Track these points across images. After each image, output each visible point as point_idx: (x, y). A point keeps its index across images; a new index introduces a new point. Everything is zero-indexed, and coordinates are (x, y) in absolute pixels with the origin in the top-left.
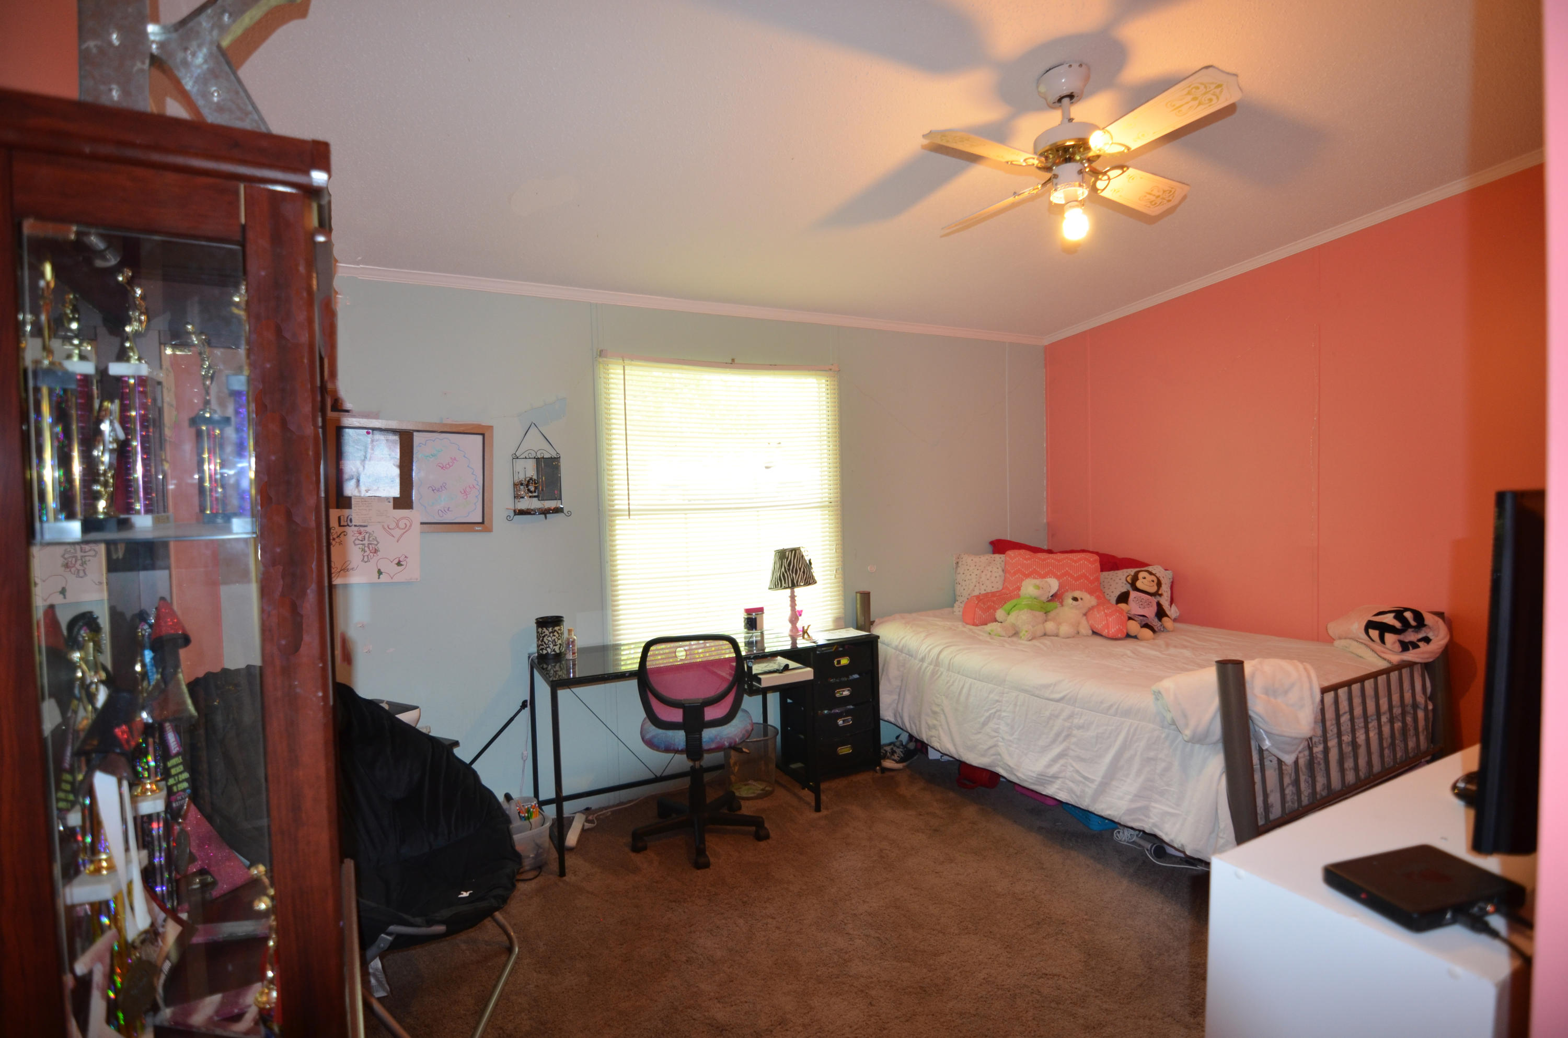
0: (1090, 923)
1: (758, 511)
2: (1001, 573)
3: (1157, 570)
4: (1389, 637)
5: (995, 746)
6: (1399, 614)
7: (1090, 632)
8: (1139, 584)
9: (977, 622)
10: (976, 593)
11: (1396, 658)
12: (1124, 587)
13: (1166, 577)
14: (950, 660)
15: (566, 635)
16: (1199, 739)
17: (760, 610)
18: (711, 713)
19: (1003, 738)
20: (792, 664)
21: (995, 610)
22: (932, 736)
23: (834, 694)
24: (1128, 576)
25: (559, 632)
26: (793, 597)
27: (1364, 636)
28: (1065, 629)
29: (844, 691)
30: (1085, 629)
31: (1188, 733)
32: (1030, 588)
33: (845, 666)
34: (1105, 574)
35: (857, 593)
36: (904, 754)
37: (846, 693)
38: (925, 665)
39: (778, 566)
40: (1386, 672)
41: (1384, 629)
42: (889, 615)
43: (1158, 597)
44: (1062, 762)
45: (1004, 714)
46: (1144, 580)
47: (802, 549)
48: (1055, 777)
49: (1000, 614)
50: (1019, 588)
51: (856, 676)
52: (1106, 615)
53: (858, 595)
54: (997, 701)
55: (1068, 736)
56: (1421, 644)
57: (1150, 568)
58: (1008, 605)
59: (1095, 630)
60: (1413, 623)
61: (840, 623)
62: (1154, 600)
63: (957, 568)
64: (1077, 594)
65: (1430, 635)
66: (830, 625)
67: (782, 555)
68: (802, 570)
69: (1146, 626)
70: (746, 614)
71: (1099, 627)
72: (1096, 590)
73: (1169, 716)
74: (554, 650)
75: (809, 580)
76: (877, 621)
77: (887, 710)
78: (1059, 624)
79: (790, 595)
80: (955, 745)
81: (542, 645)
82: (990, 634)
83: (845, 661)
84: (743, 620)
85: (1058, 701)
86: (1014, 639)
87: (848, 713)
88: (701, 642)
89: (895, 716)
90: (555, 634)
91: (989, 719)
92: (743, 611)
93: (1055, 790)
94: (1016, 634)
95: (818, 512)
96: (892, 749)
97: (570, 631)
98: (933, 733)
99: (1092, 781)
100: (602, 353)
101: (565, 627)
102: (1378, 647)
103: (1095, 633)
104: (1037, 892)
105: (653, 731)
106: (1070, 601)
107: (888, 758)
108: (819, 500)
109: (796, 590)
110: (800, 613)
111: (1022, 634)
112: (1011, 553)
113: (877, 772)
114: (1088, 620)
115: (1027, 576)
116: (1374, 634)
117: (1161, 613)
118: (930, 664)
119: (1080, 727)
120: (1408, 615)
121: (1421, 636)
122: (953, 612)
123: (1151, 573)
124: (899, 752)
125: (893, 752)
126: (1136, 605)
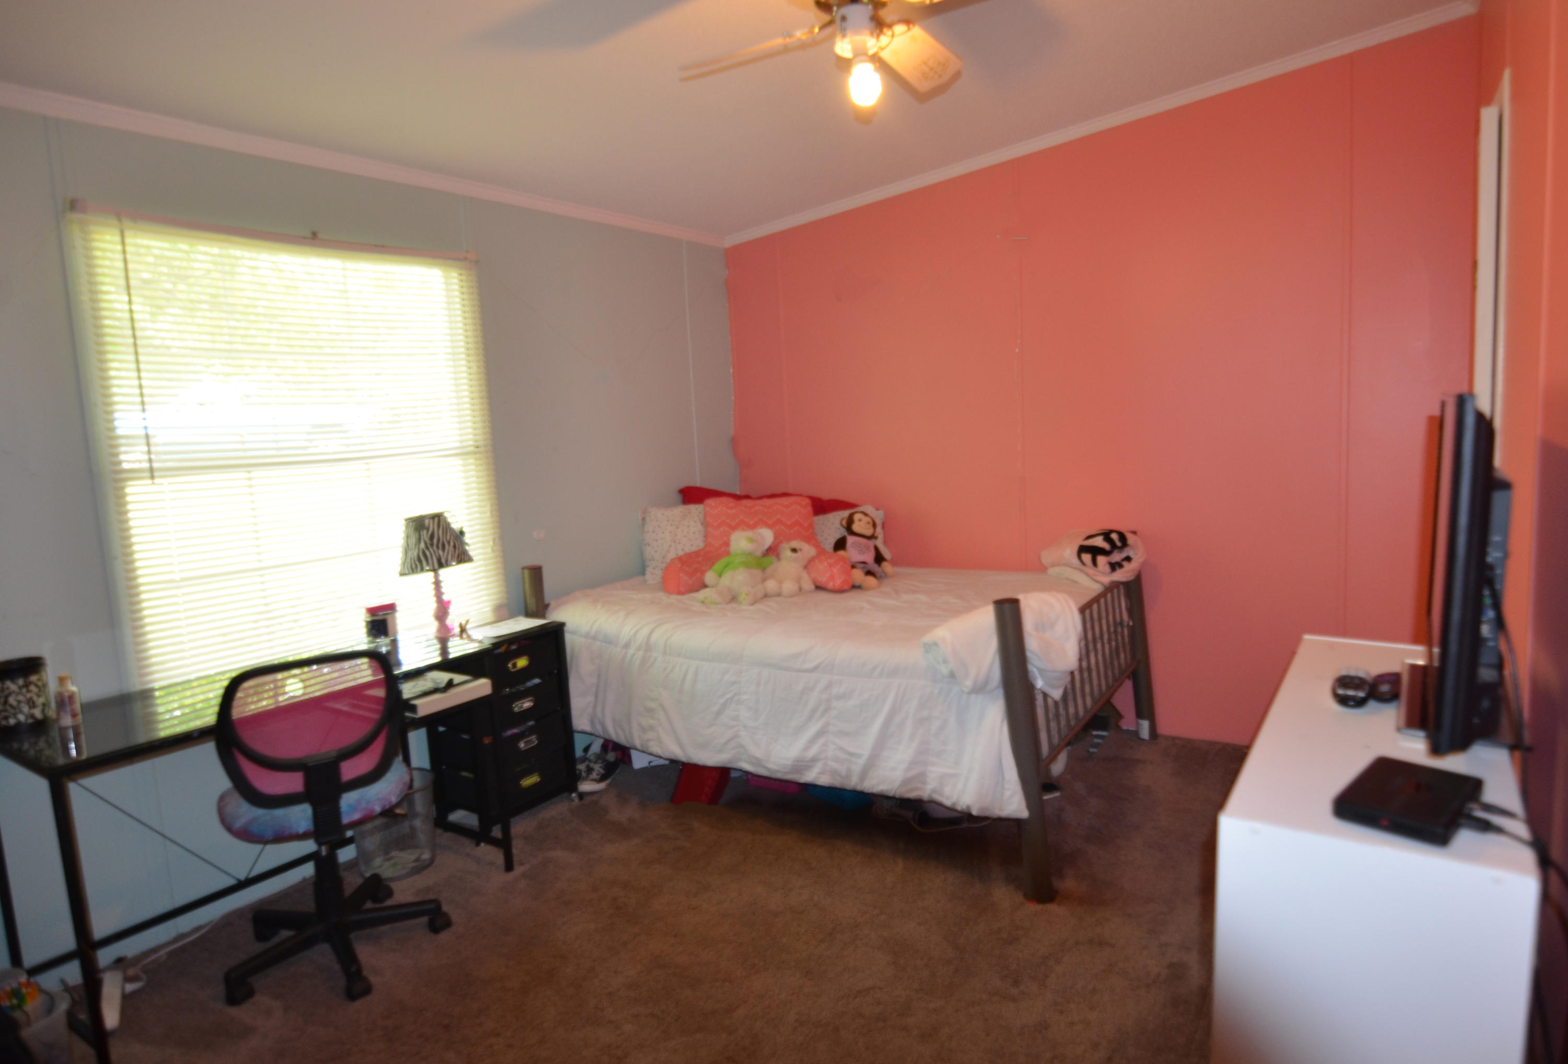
0: (883, 917)
1: (367, 463)
2: (700, 527)
3: (869, 509)
4: (1101, 560)
5: (736, 736)
6: (1107, 536)
7: (813, 587)
8: (856, 527)
9: (683, 590)
10: (672, 555)
11: (1107, 579)
12: (841, 532)
13: (879, 516)
14: (667, 640)
15: (53, 687)
16: (980, 689)
17: (391, 608)
18: (350, 770)
19: (745, 727)
20: (458, 678)
21: (703, 573)
22: (648, 740)
23: (512, 708)
24: (842, 520)
25: (40, 684)
26: (437, 584)
27: (1075, 561)
28: (789, 586)
29: (523, 703)
30: (808, 585)
31: (969, 683)
32: (741, 542)
33: (523, 669)
34: (816, 519)
35: (523, 568)
36: (604, 769)
37: (527, 704)
38: (631, 651)
39: (413, 540)
40: (1103, 595)
41: (1095, 552)
42: (567, 593)
43: (873, 540)
44: (821, 741)
45: (745, 697)
46: (860, 523)
47: (446, 515)
48: (814, 760)
49: (710, 577)
50: (727, 544)
51: (537, 681)
52: (831, 565)
53: (526, 572)
54: (734, 683)
55: (827, 710)
56: (1125, 563)
57: (861, 509)
58: (718, 566)
59: (818, 584)
60: (1119, 544)
61: (503, 612)
62: (871, 543)
63: (643, 525)
64: (795, 544)
65: (1131, 554)
66: (490, 617)
67: (418, 525)
68: (452, 544)
69: (869, 573)
70: (368, 615)
71: (823, 580)
72: (811, 538)
73: (944, 670)
74: (32, 716)
75: (463, 557)
76: (553, 604)
77: (580, 720)
78: (780, 582)
79: (433, 580)
80: (681, 745)
81: (5, 711)
82: (703, 602)
83: (522, 662)
84: (364, 624)
85: (815, 669)
86: (733, 605)
87: (531, 731)
88: (315, 667)
89: (592, 723)
90: (33, 688)
91: (724, 706)
92: (364, 611)
93: (814, 776)
94: (734, 599)
95: (458, 461)
96: (588, 766)
97: (62, 680)
98: (650, 735)
99: (858, 756)
100: (73, 205)
101: (50, 675)
102: (1090, 570)
103: (819, 588)
104: (816, 898)
105: (245, 812)
106: (789, 553)
107: (586, 779)
108: (458, 445)
109: (443, 572)
110: (449, 603)
111: (742, 597)
112: (711, 502)
113: (573, 801)
114: (809, 573)
115: (734, 528)
116: (1087, 557)
117: (879, 559)
118: (638, 649)
119: (840, 697)
120: (1114, 536)
121: (1124, 555)
122: (645, 581)
123: (866, 514)
124: (598, 768)
125: (590, 770)
126: (856, 551)
